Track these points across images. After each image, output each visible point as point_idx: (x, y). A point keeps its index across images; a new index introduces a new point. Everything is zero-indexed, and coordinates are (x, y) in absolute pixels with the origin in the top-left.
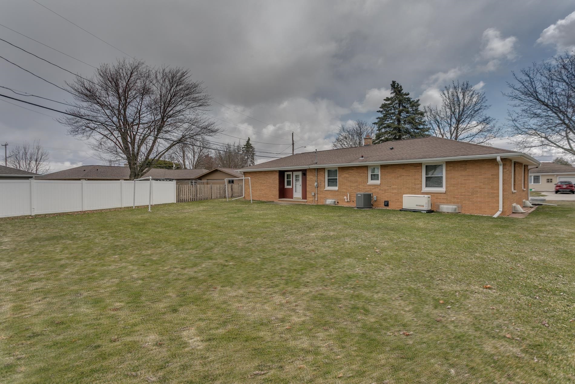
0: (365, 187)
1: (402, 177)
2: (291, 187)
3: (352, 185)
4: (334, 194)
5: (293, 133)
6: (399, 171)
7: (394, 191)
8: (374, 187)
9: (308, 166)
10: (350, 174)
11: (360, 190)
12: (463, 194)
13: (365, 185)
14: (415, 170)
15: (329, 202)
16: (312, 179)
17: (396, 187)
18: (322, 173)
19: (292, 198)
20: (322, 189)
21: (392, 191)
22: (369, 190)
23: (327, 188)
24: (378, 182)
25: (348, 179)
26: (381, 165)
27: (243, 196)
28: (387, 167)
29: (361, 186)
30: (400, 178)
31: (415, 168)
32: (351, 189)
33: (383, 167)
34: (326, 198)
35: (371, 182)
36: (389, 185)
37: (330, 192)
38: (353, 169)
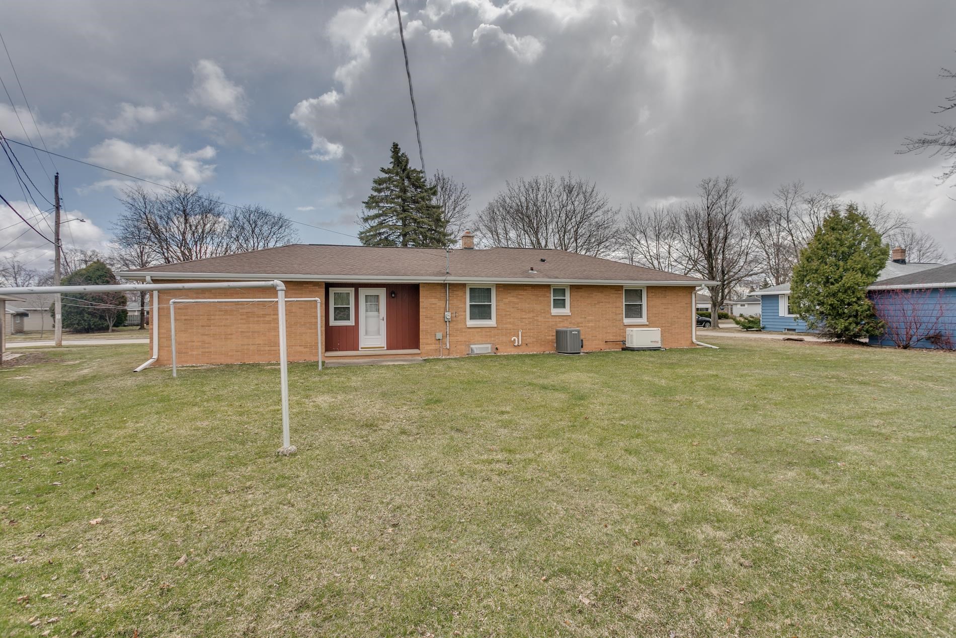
0: (547, 320)
1: (601, 304)
2: (351, 322)
3: (524, 317)
4: (488, 334)
6: (596, 295)
7: (590, 325)
8: (560, 320)
10: (520, 297)
11: (539, 324)
13: (547, 316)
14: (617, 296)
15: (480, 348)
16: (433, 306)
17: (593, 318)
18: (460, 293)
19: (355, 347)
20: (460, 326)
21: (587, 325)
22: (554, 323)
23: (471, 323)
24: (566, 311)
25: (517, 306)
26: (570, 285)
27: (155, 356)
28: (581, 288)
29: (540, 319)
30: (597, 306)
31: (616, 292)
32: (523, 324)
33: (575, 288)
34: (468, 344)
35: (555, 311)
36: (583, 316)
37: (479, 330)
38: (526, 290)
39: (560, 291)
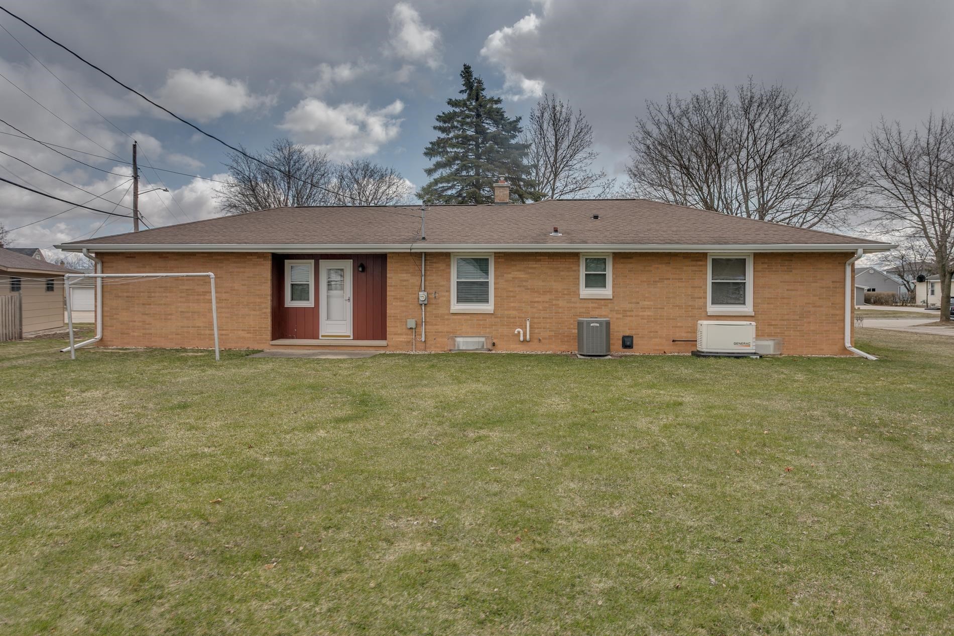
0: (572, 305)
1: (666, 282)
2: (310, 304)
3: (537, 299)
4: (481, 323)
5: (135, 146)
6: (658, 268)
7: (645, 313)
8: (594, 305)
9: (409, 246)
10: (530, 271)
11: (560, 310)
12: (786, 317)
13: (573, 300)
14: (694, 268)
15: (464, 343)
16: (405, 283)
17: (652, 303)
18: (442, 266)
19: (315, 336)
20: (442, 311)
21: (641, 314)
22: (583, 310)
23: (456, 307)
24: (606, 292)
25: (524, 284)
26: (614, 253)
27: (99, 336)
28: (631, 258)
29: (561, 303)
30: (659, 285)
31: (694, 263)
32: (534, 310)
33: (620, 257)
34: (453, 335)
35: (586, 292)
36: (634, 300)
37: (468, 317)
38: (540, 260)
39: (597, 261)
